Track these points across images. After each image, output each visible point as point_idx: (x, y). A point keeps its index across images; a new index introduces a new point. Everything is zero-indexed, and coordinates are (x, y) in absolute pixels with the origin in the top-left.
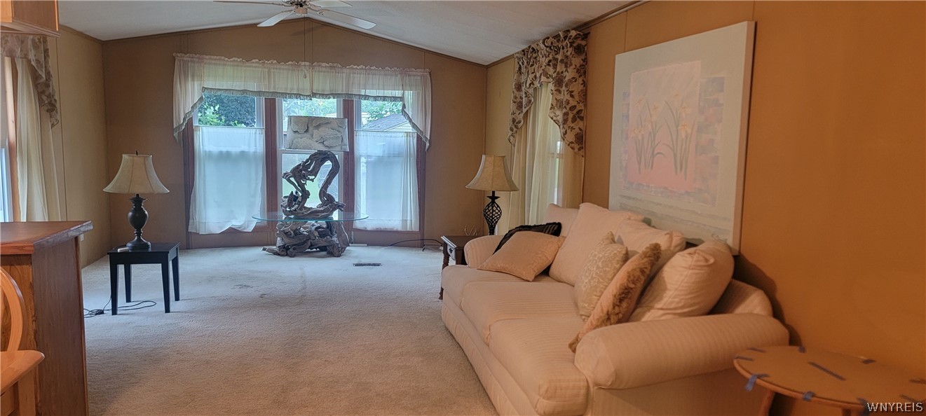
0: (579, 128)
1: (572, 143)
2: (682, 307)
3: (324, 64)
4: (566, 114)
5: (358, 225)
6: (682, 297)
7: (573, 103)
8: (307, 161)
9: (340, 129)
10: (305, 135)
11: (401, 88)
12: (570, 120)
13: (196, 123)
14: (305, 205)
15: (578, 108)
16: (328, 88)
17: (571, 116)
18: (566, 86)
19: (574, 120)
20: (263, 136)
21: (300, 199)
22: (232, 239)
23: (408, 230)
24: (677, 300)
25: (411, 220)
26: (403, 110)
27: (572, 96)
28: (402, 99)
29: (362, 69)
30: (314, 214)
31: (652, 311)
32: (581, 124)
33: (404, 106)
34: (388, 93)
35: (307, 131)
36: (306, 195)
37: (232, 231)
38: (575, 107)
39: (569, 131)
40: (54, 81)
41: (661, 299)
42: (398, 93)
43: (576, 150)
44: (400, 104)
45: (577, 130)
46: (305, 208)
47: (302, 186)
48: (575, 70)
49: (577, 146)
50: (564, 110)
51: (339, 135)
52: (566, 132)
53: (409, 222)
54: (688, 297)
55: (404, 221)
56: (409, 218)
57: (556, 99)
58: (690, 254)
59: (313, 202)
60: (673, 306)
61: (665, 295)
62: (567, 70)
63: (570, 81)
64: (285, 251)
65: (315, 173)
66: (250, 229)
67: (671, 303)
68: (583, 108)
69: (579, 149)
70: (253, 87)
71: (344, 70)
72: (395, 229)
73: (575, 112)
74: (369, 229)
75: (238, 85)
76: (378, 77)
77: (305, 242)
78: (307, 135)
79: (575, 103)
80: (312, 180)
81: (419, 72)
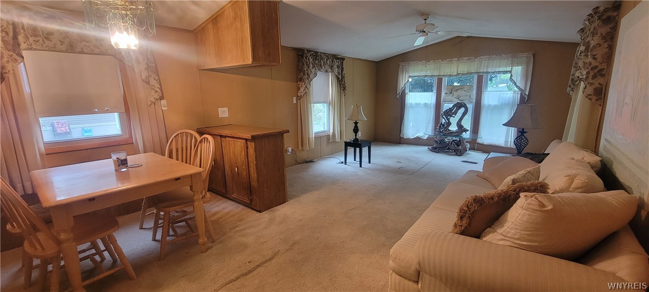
0: (599, 83)
1: (590, 95)
2: (517, 239)
3: (465, 58)
4: (588, 73)
5: (479, 141)
6: (518, 231)
7: (594, 63)
8: (452, 107)
9: (469, 91)
10: (450, 95)
11: (511, 65)
12: (590, 77)
13: (407, 91)
14: (449, 128)
15: (600, 67)
16: (466, 70)
17: (592, 74)
18: (591, 52)
19: (594, 77)
20: (436, 96)
21: (446, 126)
22: (417, 142)
23: (509, 146)
24: (513, 231)
25: (511, 141)
26: (510, 78)
27: (595, 59)
28: (510, 72)
29: (487, 58)
30: (451, 133)
31: (496, 233)
32: (601, 80)
33: (511, 76)
34: (502, 69)
35: (451, 93)
36: (449, 124)
37: (418, 138)
38: (597, 67)
39: (588, 86)
40: (346, 80)
41: (503, 227)
42: (509, 69)
43: (594, 100)
44: (509, 75)
45: (597, 85)
46: (449, 130)
47: (448, 119)
48: (601, 38)
49: (594, 98)
50: (587, 70)
51: (468, 94)
52: (586, 87)
53: (509, 143)
54: (523, 232)
55: (506, 142)
56: (510, 140)
57: (584, 62)
58: (526, 196)
59: (453, 128)
60: (509, 235)
61: (505, 225)
62: (593, 39)
63: (594, 47)
64: (435, 150)
65: (455, 113)
66: (425, 138)
67: (508, 232)
68: (605, 67)
69: (597, 100)
70: (429, 73)
71: (476, 59)
72: (501, 146)
73: (596, 71)
74: (485, 144)
75: (423, 74)
76: (496, 61)
77: (446, 146)
78: (451, 95)
79: (598, 64)
80: (454, 117)
81: (525, 54)
